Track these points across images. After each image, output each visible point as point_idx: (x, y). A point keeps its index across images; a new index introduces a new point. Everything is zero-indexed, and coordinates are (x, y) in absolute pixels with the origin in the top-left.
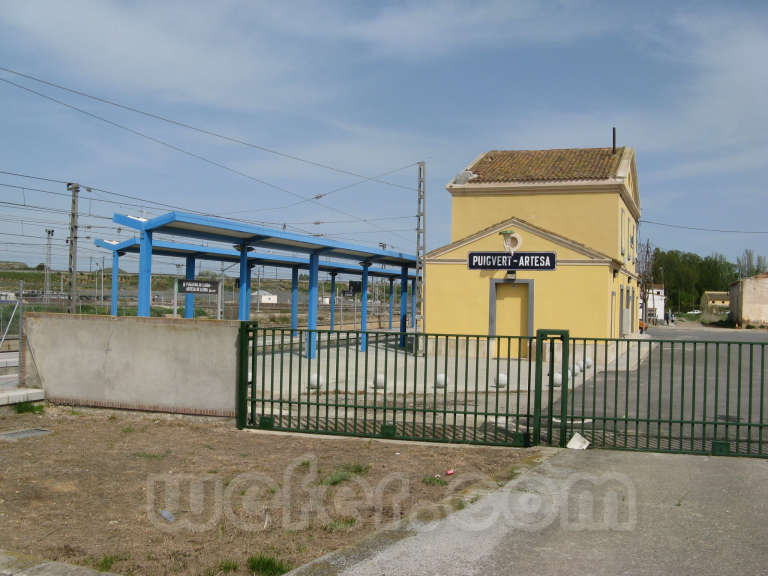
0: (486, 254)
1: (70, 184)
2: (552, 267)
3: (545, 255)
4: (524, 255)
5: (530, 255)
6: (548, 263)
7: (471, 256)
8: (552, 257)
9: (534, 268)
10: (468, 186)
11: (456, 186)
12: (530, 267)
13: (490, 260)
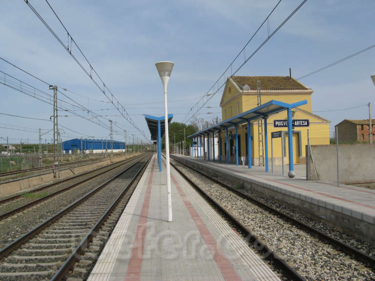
0: (281, 121)
1: (51, 86)
2: (308, 125)
3: (305, 120)
4: (297, 121)
5: (299, 120)
6: (306, 124)
7: (275, 121)
8: (308, 121)
9: (301, 126)
10: (250, 91)
11: (245, 91)
12: (299, 126)
13: (283, 123)
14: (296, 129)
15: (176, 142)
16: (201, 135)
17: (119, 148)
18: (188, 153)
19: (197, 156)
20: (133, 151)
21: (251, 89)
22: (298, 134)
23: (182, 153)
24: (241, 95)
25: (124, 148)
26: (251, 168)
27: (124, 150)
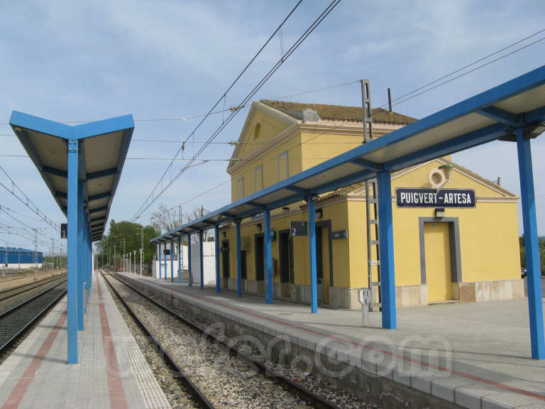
0: (413, 191)
2: (473, 204)
3: (466, 192)
4: (448, 191)
5: (454, 191)
6: (469, 201)
7: (399, 192)
8: (472, 193)
9: (457, 205)
10: (321, 122)
11: (307, 123)
12: (454, 205)
13: (417, 197)
14: (449, 213)
15: (127, 252)
16: (164, 240)
17: (30, 261)
18: (149, 272)
19: (163, 276)
20: (55, 267)
21: (323, 118)
22: (451, 226)
23: (138, 272)
24: (297, 131)
25: (40, 262)
26: (316, 312)
27: (40, 265)
